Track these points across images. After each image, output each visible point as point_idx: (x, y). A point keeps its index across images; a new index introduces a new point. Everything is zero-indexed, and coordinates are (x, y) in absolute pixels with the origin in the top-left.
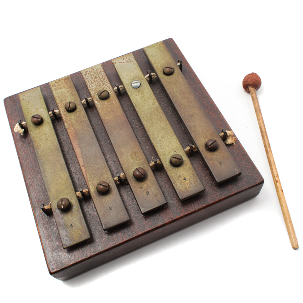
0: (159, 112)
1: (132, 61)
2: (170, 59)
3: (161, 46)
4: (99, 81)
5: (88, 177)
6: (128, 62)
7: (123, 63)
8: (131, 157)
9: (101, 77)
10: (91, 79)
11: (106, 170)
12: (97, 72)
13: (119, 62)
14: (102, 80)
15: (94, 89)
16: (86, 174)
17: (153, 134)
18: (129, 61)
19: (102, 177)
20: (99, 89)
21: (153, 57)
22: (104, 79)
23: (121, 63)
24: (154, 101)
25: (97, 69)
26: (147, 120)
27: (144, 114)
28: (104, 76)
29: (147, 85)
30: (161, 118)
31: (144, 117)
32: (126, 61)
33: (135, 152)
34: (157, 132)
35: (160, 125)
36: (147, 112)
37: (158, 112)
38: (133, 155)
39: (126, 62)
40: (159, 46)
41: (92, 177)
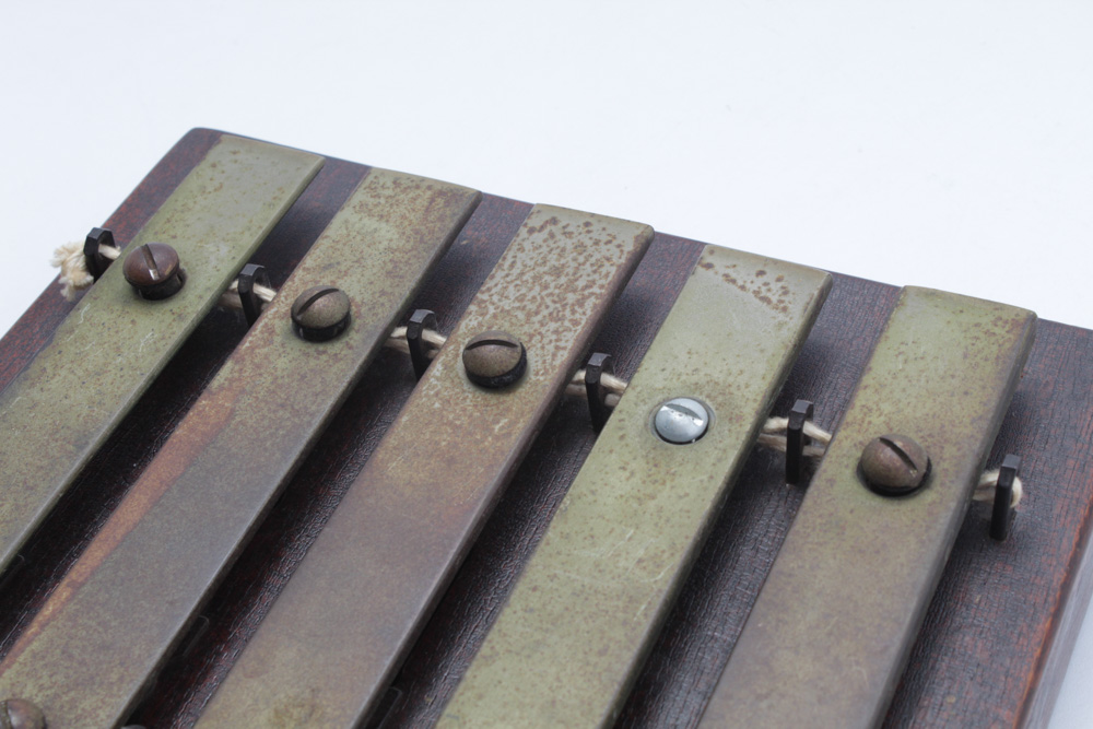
0: (625, 623)
1: (785, 309)
2: (967, 420)
3: (997, 330)
4: (551, 294)
5: (35, 645)
6: (766, 300)
7: (739, 291)
8: (276, 711)
9: (581, 283)
10: (531, 263)
11: (121, 679)
12: (590, 250)
13: (726, 276)
14: (571, 298)
15: (492, 310)
16: (42, 627)
17: (480, 697)
18: (774, 299)
19: (72, 694)
20: (512, 324)
21: (901, 358)
22: (581, 303)
23: (734, 281)
24: (666, 555)
25: (604, 238)
26: (532, 610)
27: (553, 577)
28: (596, 289)
29: (720, 460)
30: (602, 653)
31: (535, 589)
32: (764, 289)
33: (313, 708)
34: (505, 704)
35: (558, 679)
36: (573, 576)
37: (620, 615)
38: (296, 712)
39: (756, 293)
40: (990, 326)
41: (43, 658)
